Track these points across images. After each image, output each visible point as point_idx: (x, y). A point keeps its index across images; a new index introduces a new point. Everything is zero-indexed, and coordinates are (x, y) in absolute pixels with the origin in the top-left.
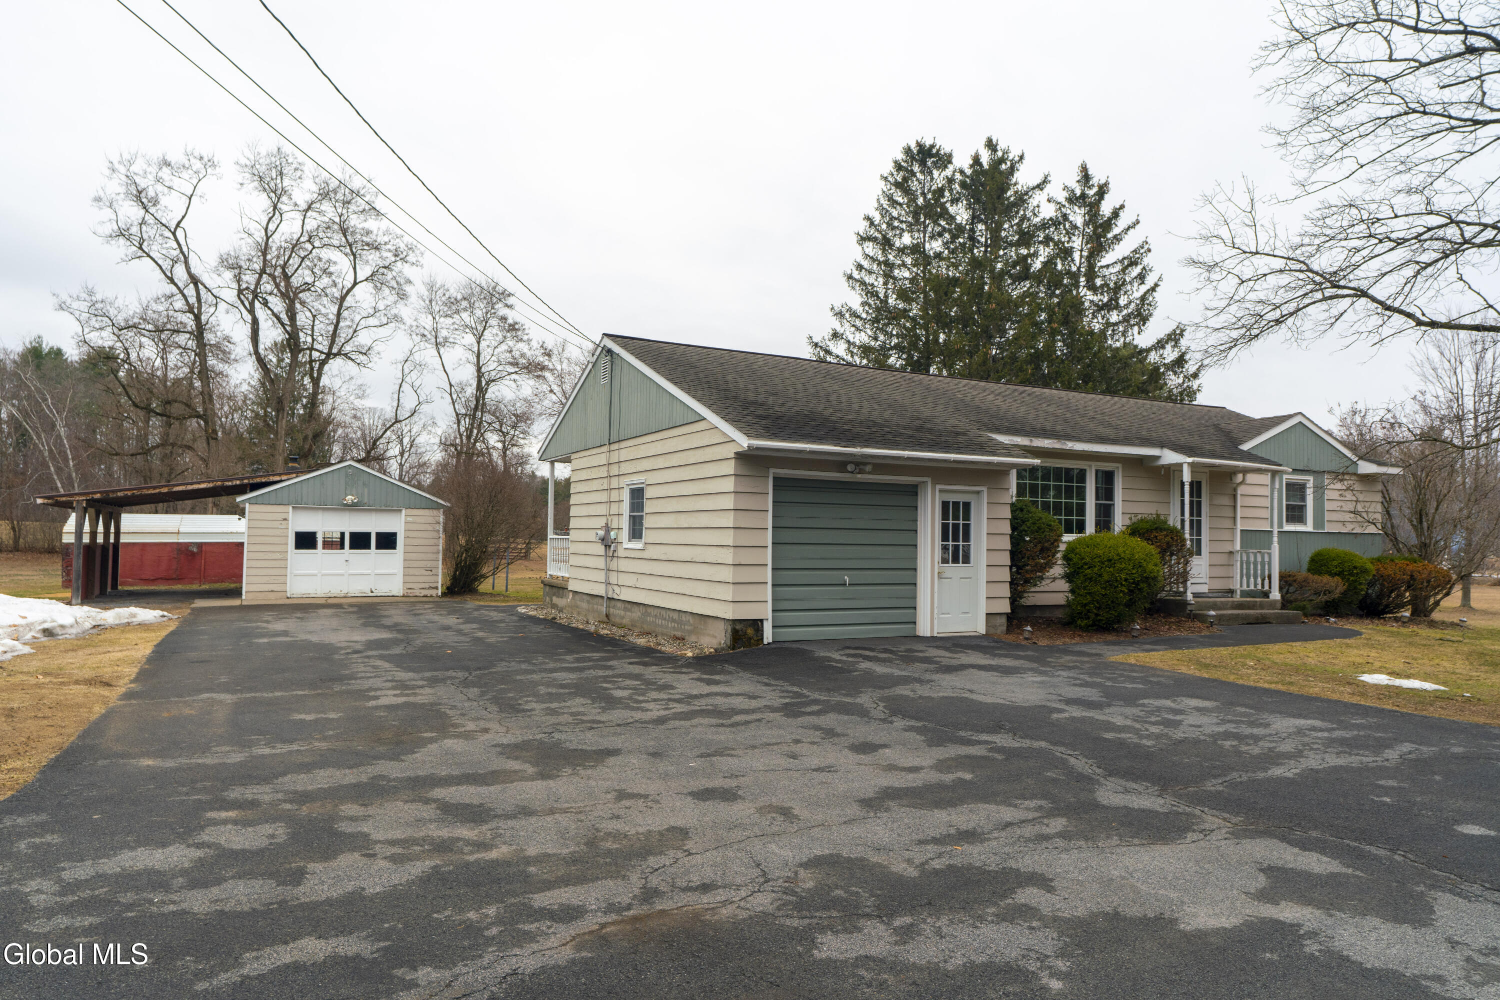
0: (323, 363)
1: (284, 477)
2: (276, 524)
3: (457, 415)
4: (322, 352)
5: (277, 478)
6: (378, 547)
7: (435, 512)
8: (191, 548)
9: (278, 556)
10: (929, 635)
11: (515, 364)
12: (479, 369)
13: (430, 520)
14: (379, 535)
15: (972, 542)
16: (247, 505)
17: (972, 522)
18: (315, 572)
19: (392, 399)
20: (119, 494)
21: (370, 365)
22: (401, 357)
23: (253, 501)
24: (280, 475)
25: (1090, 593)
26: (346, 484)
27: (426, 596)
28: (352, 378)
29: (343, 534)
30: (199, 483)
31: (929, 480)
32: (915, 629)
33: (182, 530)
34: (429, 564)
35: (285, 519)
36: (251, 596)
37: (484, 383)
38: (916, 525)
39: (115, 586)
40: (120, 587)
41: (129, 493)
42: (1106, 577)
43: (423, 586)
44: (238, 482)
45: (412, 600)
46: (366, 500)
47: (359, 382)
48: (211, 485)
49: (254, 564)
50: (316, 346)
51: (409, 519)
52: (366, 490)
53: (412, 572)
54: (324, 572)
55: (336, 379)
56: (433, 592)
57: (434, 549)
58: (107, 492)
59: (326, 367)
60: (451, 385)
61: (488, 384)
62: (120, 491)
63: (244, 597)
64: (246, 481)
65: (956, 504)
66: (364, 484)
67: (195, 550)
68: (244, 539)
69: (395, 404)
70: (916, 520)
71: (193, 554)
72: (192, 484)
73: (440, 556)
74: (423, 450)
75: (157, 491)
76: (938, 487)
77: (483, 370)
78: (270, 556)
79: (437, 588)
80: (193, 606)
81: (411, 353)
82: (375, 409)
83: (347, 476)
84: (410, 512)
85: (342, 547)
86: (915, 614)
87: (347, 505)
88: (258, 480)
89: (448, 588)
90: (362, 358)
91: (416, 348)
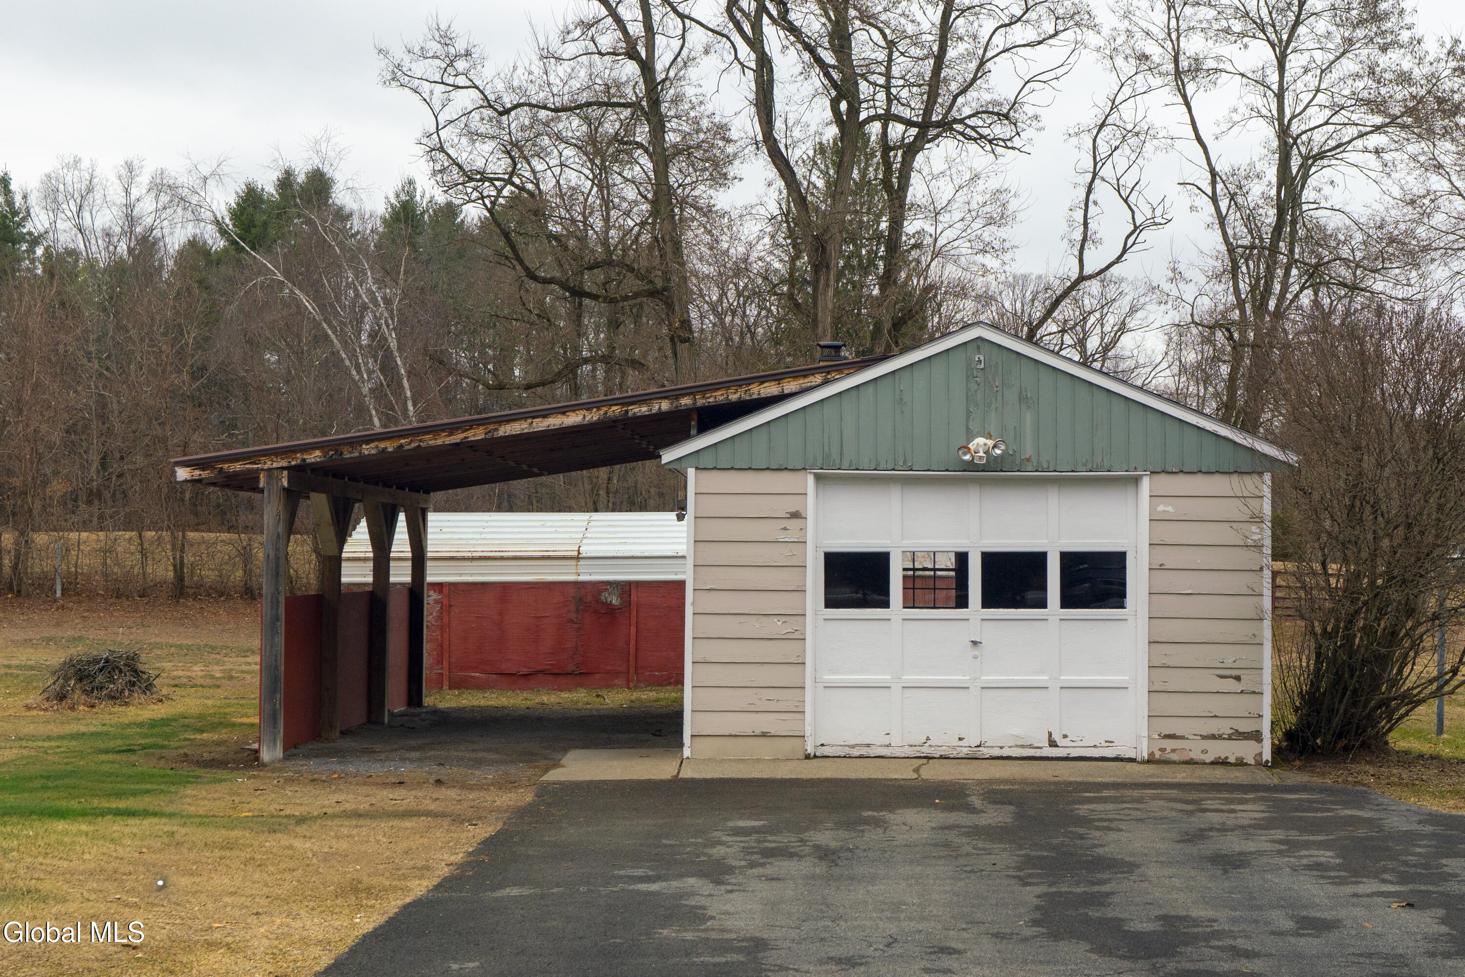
0: (911, 150)
1: (790, 386)
2: (769, 530)
3: (1231, 249)
4: (909, 123)
5: (770, 389)
6: (1067, 602)
7: (1250, 483)
8: (605, 597)
9: (776, 627)
11: (1375, 105)
12: (1283, 132)
13: (1233, 509)
14: (1069, 560)
16: (691, 472)
18: (884, 678)
19: (1070, 222)
20: (368, 449)
21: (1017, 142)
22: (1091, 118)
23: (707, 460)
24: (778, 378)
26: (969, 399)
27: (1222, 763)
28: (976, 177)
29: (962, 559)
30: (563, 411)
33: (586, 550)
34: (1230, 656)
35: (796, 515)
36: (707, 748)
37: (1295, 163)
39: (414, 697)
40: (428, 701)
41: (390, 446)
43: (1212, 727)
44: (665, 405)
45: (1182, 775)
46: (1028, 451)
47: (994, 184)
48: (593, 416)
49: (712, 651)
50: (897, 109)
51: (1165, 508)
52: (1029, 418)
53: (1176, 680)
54: (911, 678)
55: (942, 182)
56: (1246, 750)
57: (1244, 607)
58: (337, 445)
59: (920, 158)
60: (1214, 174)
61: (1305, 168)
62: (369, 439)
63: (687, 752)
64: (685, 401)
66: (1022, 399)
67: (615, 601)
68: (686, 573)
69: (1078, 235)
71: (610, 611)
72: (544, 414)
73: (1266, 630)
74: (1130, 363)
75: (458, 438)
77: (1295, 129)
78: (754, 627)
79: (1256, 736)
80: (554, 775)
81: (1114, 106)
82: (1025, 278)
83: (970, 375)
84: (1169, 484)
85: (962, 602)
87: (971, 466)
88: (719, 397)
89: (1289, 735)
90: (1000, 130)
91: (1127, 91)
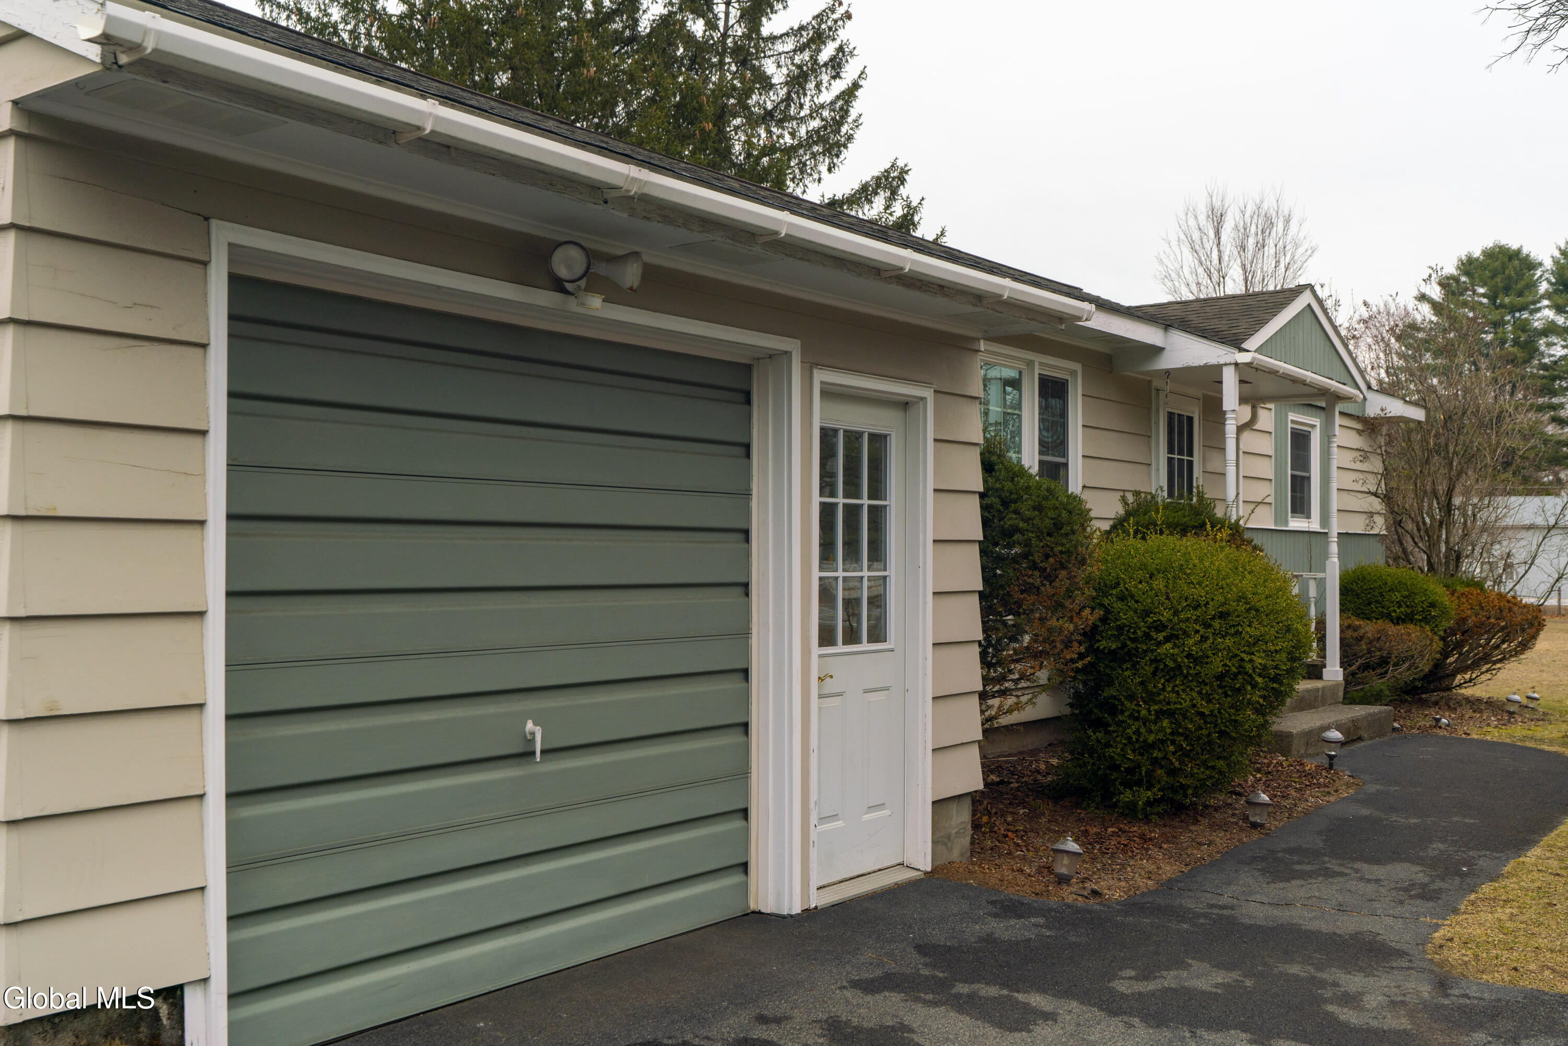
10: (797, 909)
15: (893, 570)
17: (893, 501)
25: (1171, 714)
31: (792, 346)
32: (744, 888)
38: (747, 513)
42: (1217, 665)
65: (853, 438)
70: (747, 494)
76: (821, 376)
86: (745, 837)
